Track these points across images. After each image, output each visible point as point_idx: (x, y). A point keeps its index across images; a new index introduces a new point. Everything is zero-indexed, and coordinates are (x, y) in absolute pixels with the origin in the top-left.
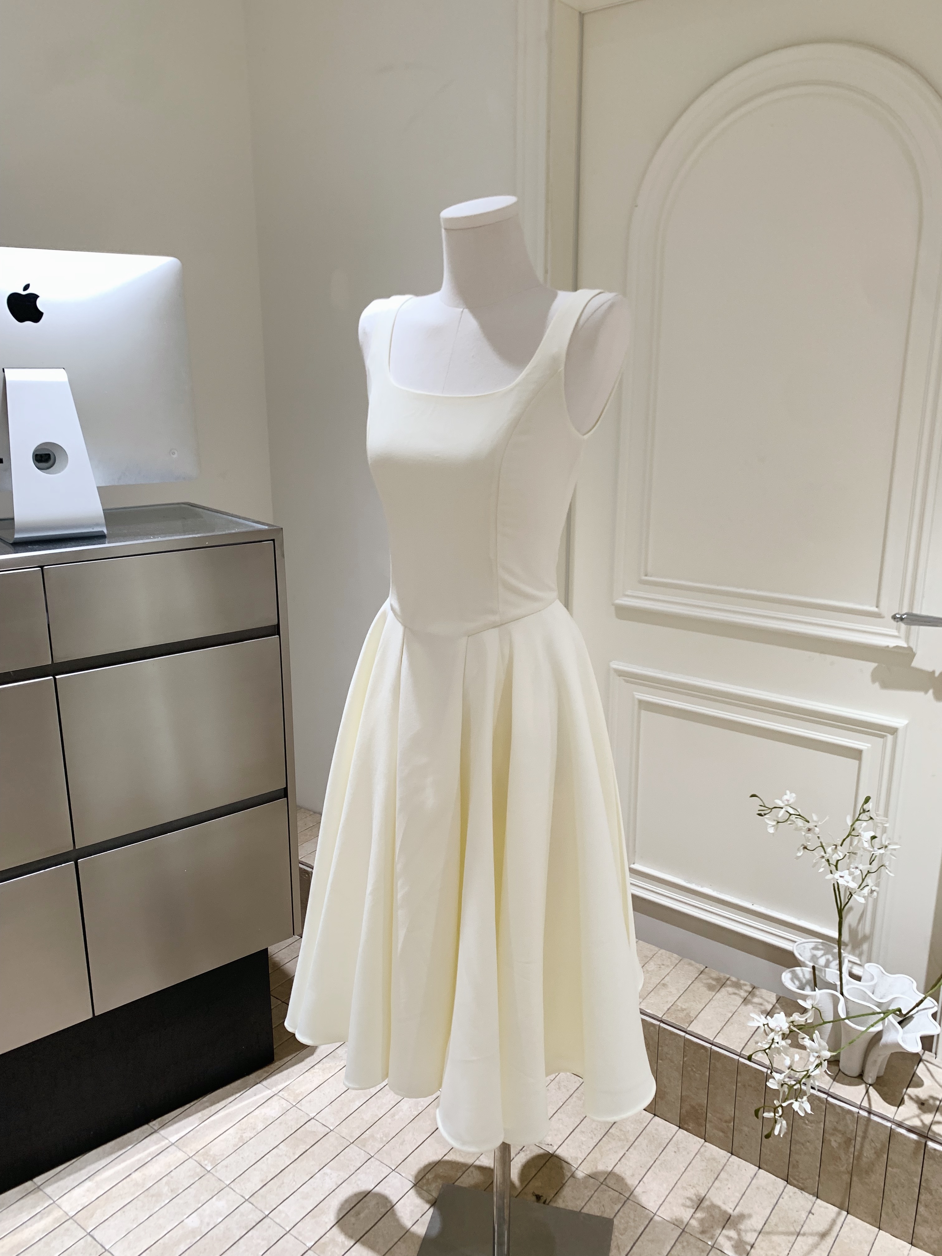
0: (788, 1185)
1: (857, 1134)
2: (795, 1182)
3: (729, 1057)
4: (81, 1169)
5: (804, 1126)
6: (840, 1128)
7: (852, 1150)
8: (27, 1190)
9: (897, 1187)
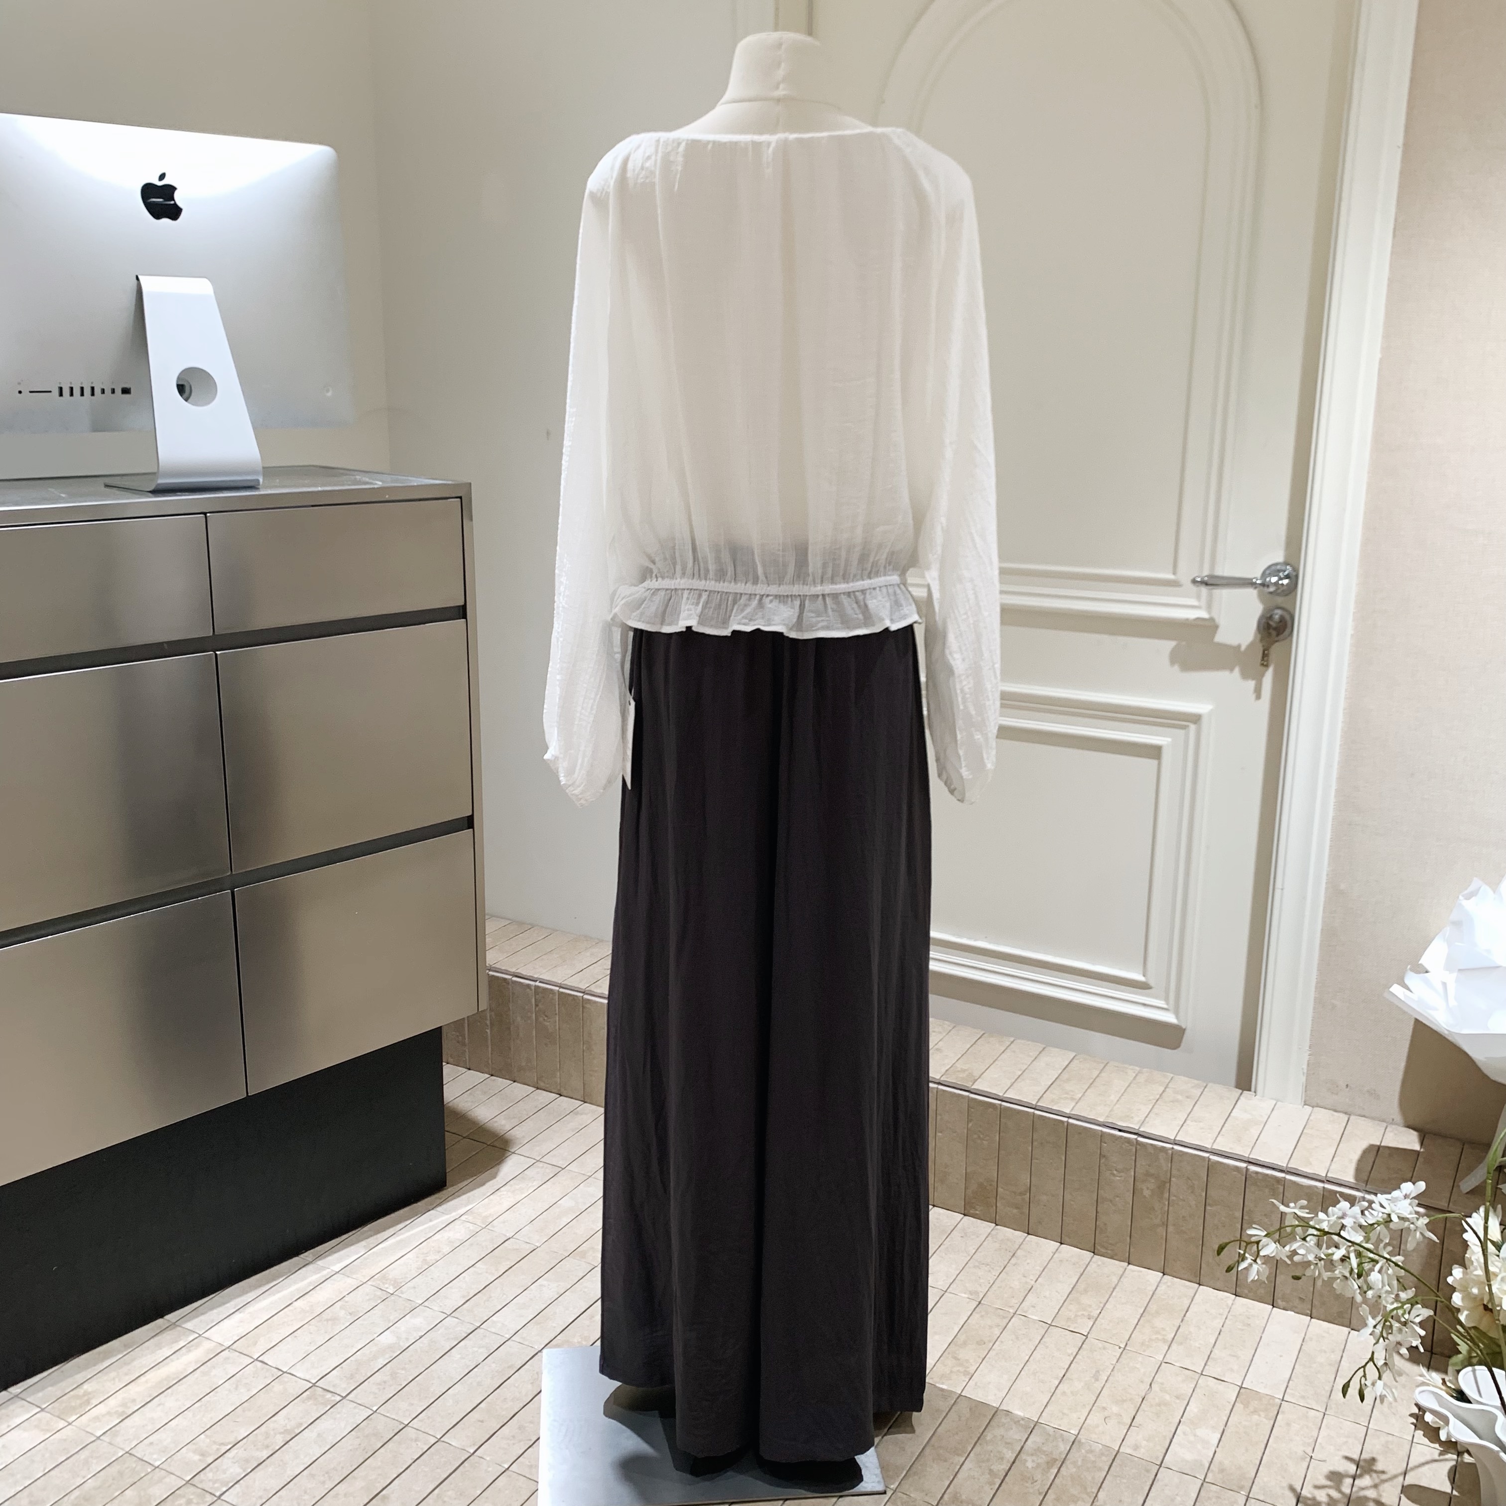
0: (1095, 1256)
1: (1172, 1174)
2: (1103, 1250)
3: (1023, 1111)
4: (224, 1304)
5: (1112, 1178)
6: (1152, 1171)
7: (1166, 1195)
8: (160, 1327)
9: (1217, 1228)
